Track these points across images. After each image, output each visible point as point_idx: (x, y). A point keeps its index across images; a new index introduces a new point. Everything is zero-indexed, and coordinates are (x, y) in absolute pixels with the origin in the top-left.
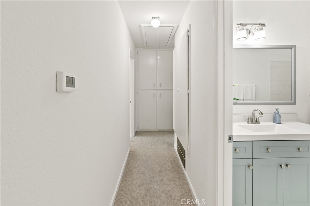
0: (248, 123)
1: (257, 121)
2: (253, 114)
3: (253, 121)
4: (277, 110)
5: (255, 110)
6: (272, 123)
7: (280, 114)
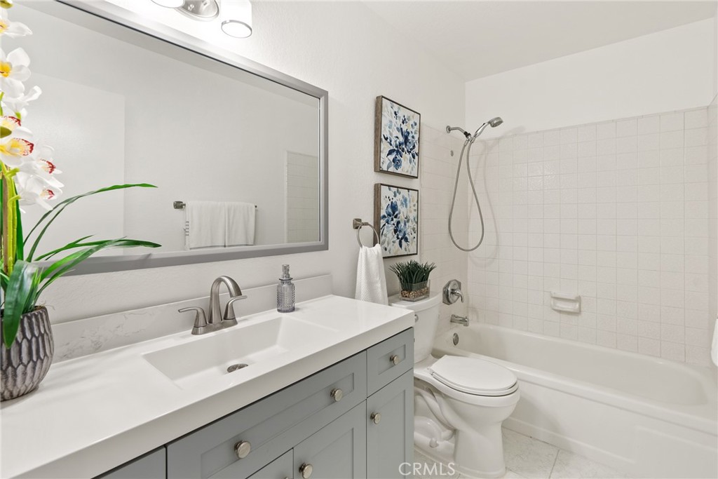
0: (195, 333)
1: (228, 318)
2: (215, 296)
3: (213, 321)
4: (286, 269)
5: (219, 281)
6: (274, 314)
7: (292, 282)
